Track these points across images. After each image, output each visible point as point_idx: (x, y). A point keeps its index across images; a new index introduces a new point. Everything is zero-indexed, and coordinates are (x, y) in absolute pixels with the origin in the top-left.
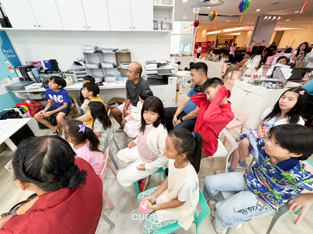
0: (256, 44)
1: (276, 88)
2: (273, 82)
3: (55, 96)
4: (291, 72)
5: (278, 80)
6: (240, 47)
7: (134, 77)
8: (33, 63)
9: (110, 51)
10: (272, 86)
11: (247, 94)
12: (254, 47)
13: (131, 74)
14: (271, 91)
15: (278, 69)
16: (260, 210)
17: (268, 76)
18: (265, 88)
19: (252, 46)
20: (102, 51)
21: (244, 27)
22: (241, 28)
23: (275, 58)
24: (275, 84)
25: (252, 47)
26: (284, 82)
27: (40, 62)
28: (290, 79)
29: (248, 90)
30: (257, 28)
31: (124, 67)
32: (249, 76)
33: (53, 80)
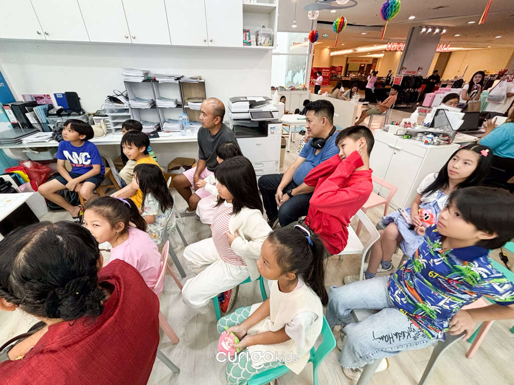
0: (408, 72)
1: (439, 144)
2: (435, 134)
3: (75, 154)
4: (463, 119)
5: (442, 131)
6: (383, 78)
7: (211, 123)
8: (35, 98)
9: (170, 80)
10: (432, 140)
11: (395, 153)
12: (404, 78)
13: (206, 117)
14: (431, 149)
15: (442, 114)
16: (415, 338)
17: (426, 124)
18: (423, 144)
19: (401, 76)
20: (157, 79)
21: (390, 44)
22: (384, 47)
23: (437, 95)
24: (437, 137)
25: (402, 78)
26: (451, 134)
27: (48, 96)
28: (461, 130)
29: (396, 147)
30: (410, 46)
31: (194, 107)
32: (397, 125)
33: (70, 125)
